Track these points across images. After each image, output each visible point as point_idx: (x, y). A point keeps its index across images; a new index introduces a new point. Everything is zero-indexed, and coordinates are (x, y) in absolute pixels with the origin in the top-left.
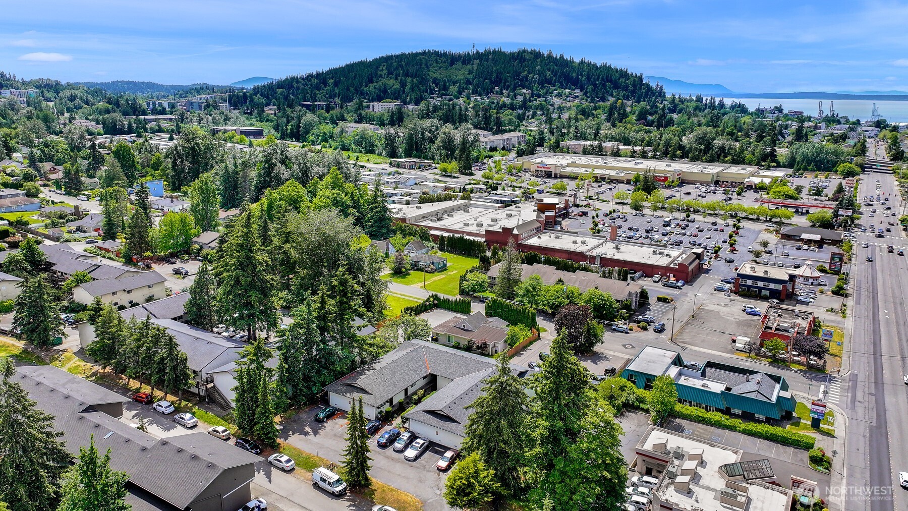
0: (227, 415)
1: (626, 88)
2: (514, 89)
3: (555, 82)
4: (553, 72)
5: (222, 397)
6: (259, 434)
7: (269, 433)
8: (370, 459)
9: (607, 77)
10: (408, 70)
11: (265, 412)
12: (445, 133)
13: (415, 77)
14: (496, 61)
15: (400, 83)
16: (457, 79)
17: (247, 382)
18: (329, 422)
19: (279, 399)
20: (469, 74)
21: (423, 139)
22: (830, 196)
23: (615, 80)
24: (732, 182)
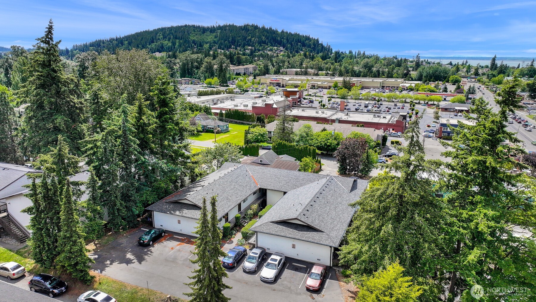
0: (24, 248)
1: (309, 46)
2: (244, 46)
3: (268, 42)
4: (266, 36)
5: (18, 227)
6: (63, 267)
7: (77, 264)
8: (227, 287)
9: (298, 40)
10: (176, 35)
11: (71, 237)
12: (207, 63)
13: (181, 39)
14: (231, 31)
15: (172, 43)
16: (208, 41)
17: (44, 197)
18: (156, 245)
19: (91, 220)
20: (215, 38)
21: (192, 67)
22: (453, 92)
23: (303, 42)
24: (392, 87)
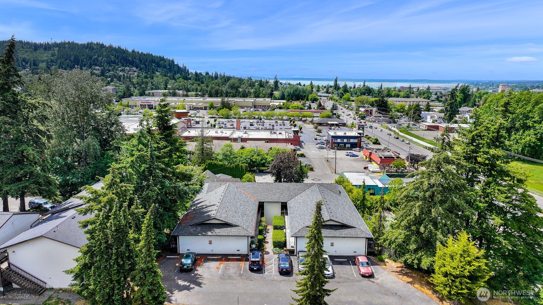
2: (90, 66)
3: (118, 62)
4: (115, 56)
9: (152, 60)
16: (43, 59)
18: (198, 269)
20: (52, 56)
22: (316, 109)
23: (158, 62)
24: (263, 106)
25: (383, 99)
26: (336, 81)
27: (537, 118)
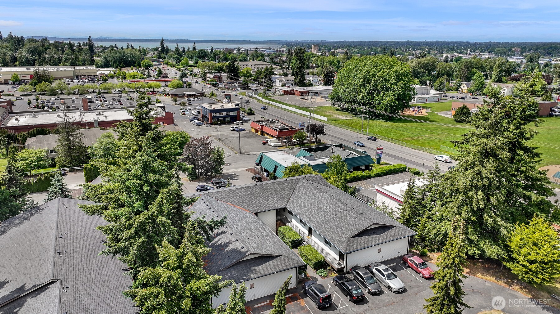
22: (156, 77)
24: (88, 76)
25: (233, 64)
26: (162, 42)
27: (394, 81)
